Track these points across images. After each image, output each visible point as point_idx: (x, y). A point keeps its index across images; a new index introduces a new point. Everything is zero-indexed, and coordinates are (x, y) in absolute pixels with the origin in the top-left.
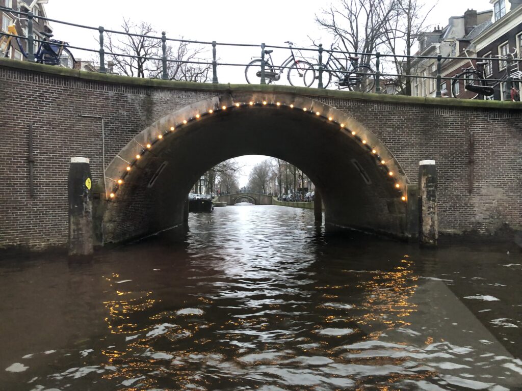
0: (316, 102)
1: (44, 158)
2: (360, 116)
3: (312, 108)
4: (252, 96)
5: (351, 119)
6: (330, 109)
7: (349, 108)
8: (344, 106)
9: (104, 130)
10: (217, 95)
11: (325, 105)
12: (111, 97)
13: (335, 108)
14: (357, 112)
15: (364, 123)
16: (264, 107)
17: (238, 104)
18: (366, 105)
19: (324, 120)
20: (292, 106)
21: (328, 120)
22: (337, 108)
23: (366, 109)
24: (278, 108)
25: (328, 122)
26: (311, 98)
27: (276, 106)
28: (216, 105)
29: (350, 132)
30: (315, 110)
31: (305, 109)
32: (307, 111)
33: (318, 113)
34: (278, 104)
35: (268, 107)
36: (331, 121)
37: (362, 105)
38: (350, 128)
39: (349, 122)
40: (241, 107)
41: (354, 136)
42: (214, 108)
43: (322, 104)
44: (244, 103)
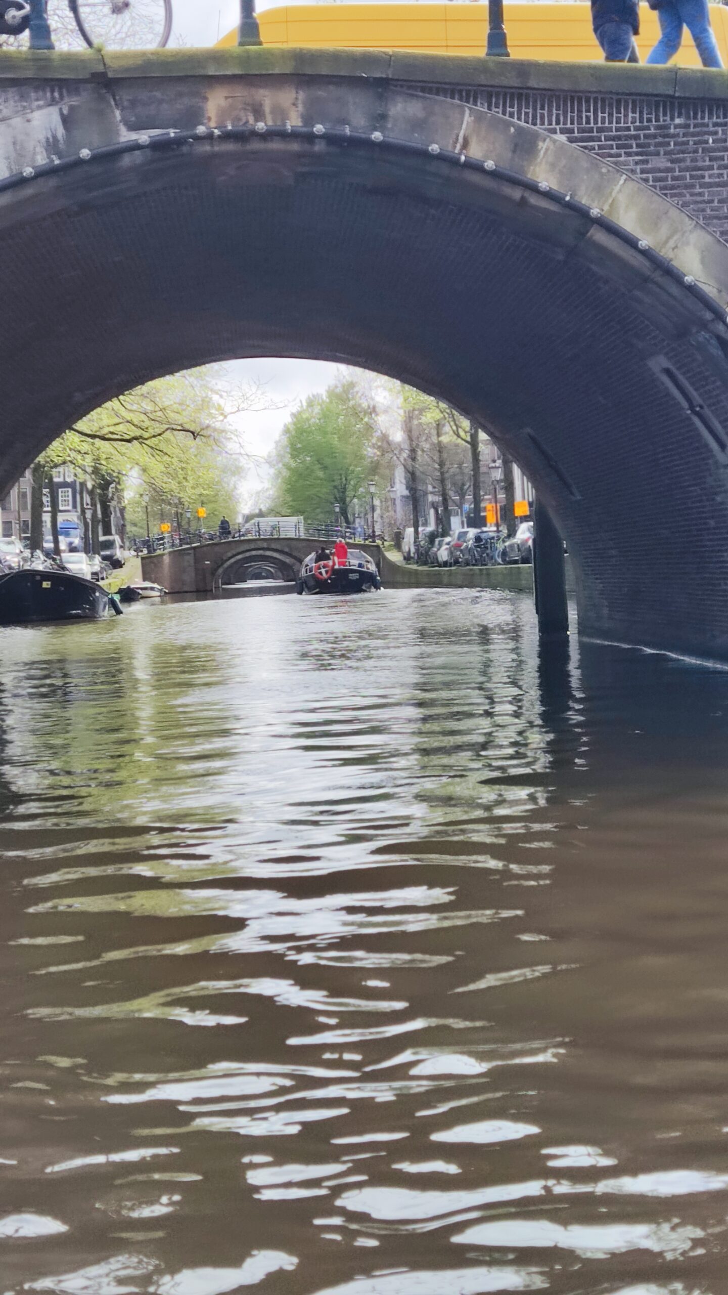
0: (479, 118)
2: (668, 170)
3: (465, 145)
4: (206, 99)
5: (631, 185)
6: (542, 146)
7: (622, 142)
8: (600, 130)
10: (53, 102)
11: (519, 129)
13: (562, 138)
14: (657, 154)
15: (688, 198)
16: (256, 145)
17: (144, 137)
18: (692, 122)
19: (517, 194)
20: (377, 136)
21: (533, 188)
22: (571, 140)
23: (691, 140)
24: (319, 147)
25: (533, 200)
26: (457, 101)
27: (310, 138)
28: (52, 145)
29: (630, 241)
30: (476, 152)
31: (434, 148)
32: (441, 158)
33: (490, 165)
34: (319, 128)
35: (276, 145)
36: (548, 195)
37: (678, 121)
38: (628, 221)
39: (622, 199)
40: (157, 146)
41: (646, 253)
42: (41, 160)
43: (508, 125)
44: (172, 133)
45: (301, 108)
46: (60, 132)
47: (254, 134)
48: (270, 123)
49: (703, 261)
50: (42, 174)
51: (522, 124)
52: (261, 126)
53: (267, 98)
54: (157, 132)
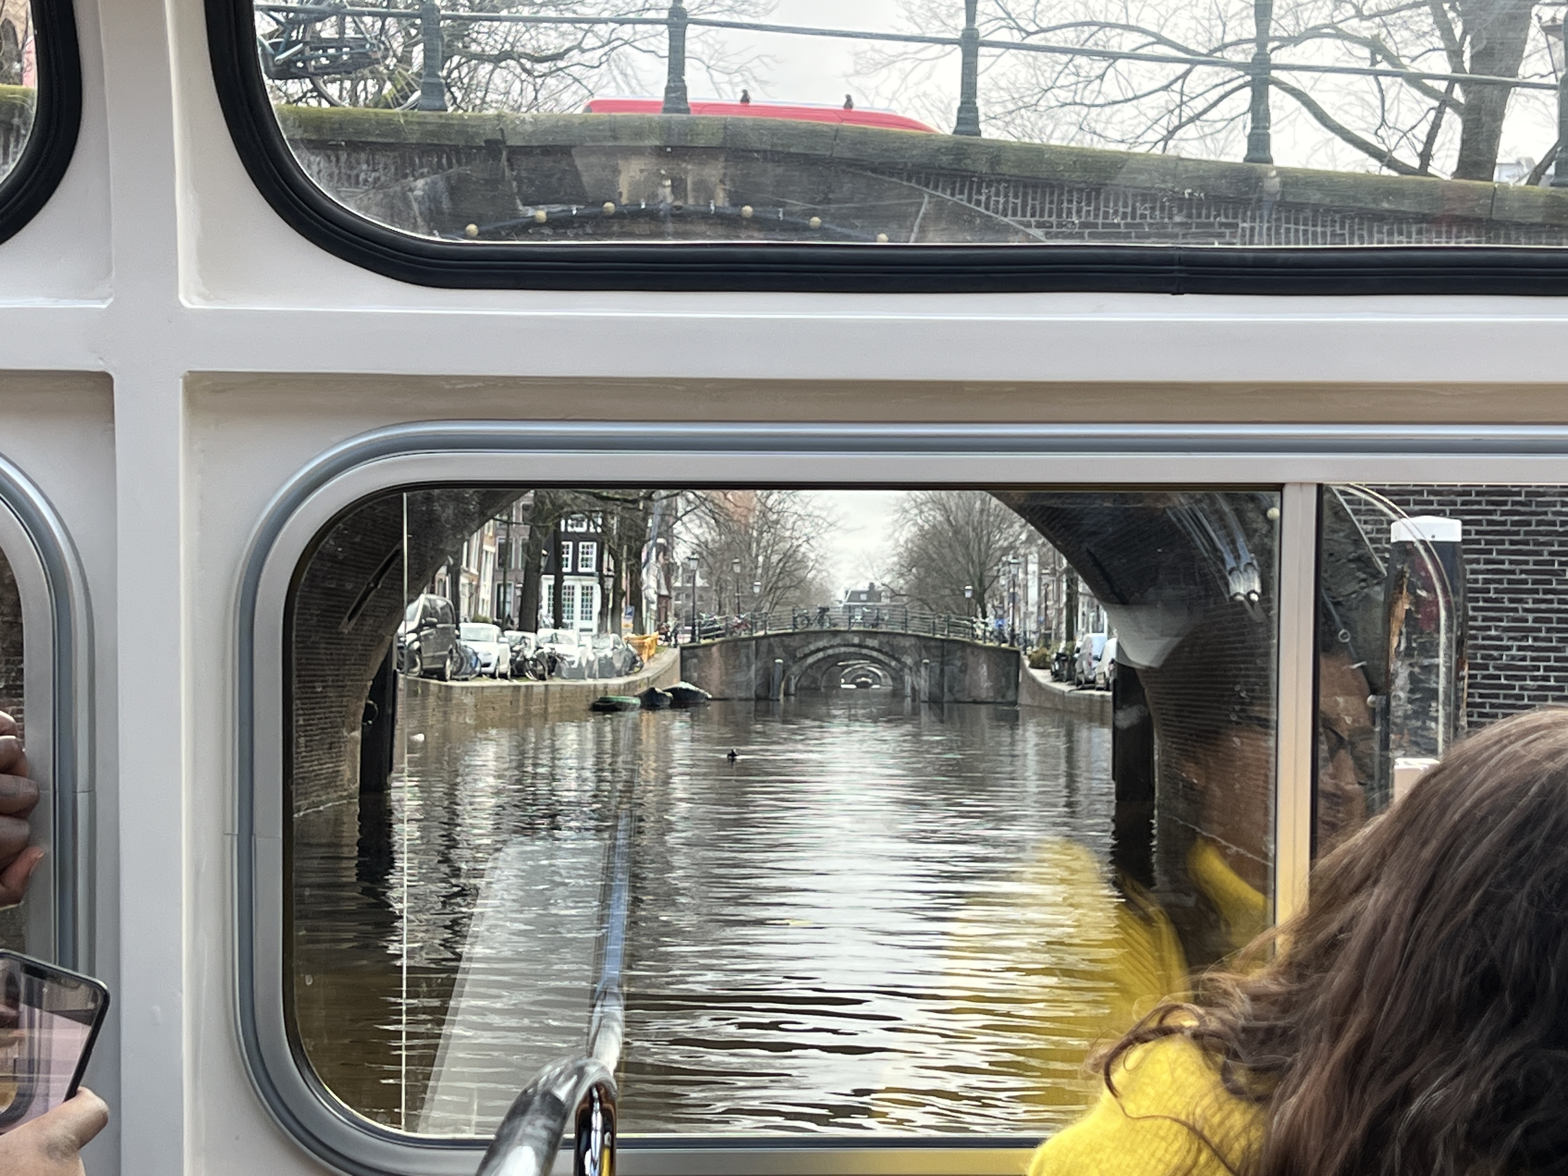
0: (940, 205)
4: (618, 170)
10: (439, 169)
17: (542, 213)
20: (816, 221)
26: (914, 185)
27: (737, 220)
28: (435, 218)
31: (882, 238)
34: (747, 210)
44: (574, 209)
45: (728, 186)
46: (446, 201)
47: (671, 214)
48: (692, 202)
51: (991, 213)
53: (691, 172)
54: (557, 208)
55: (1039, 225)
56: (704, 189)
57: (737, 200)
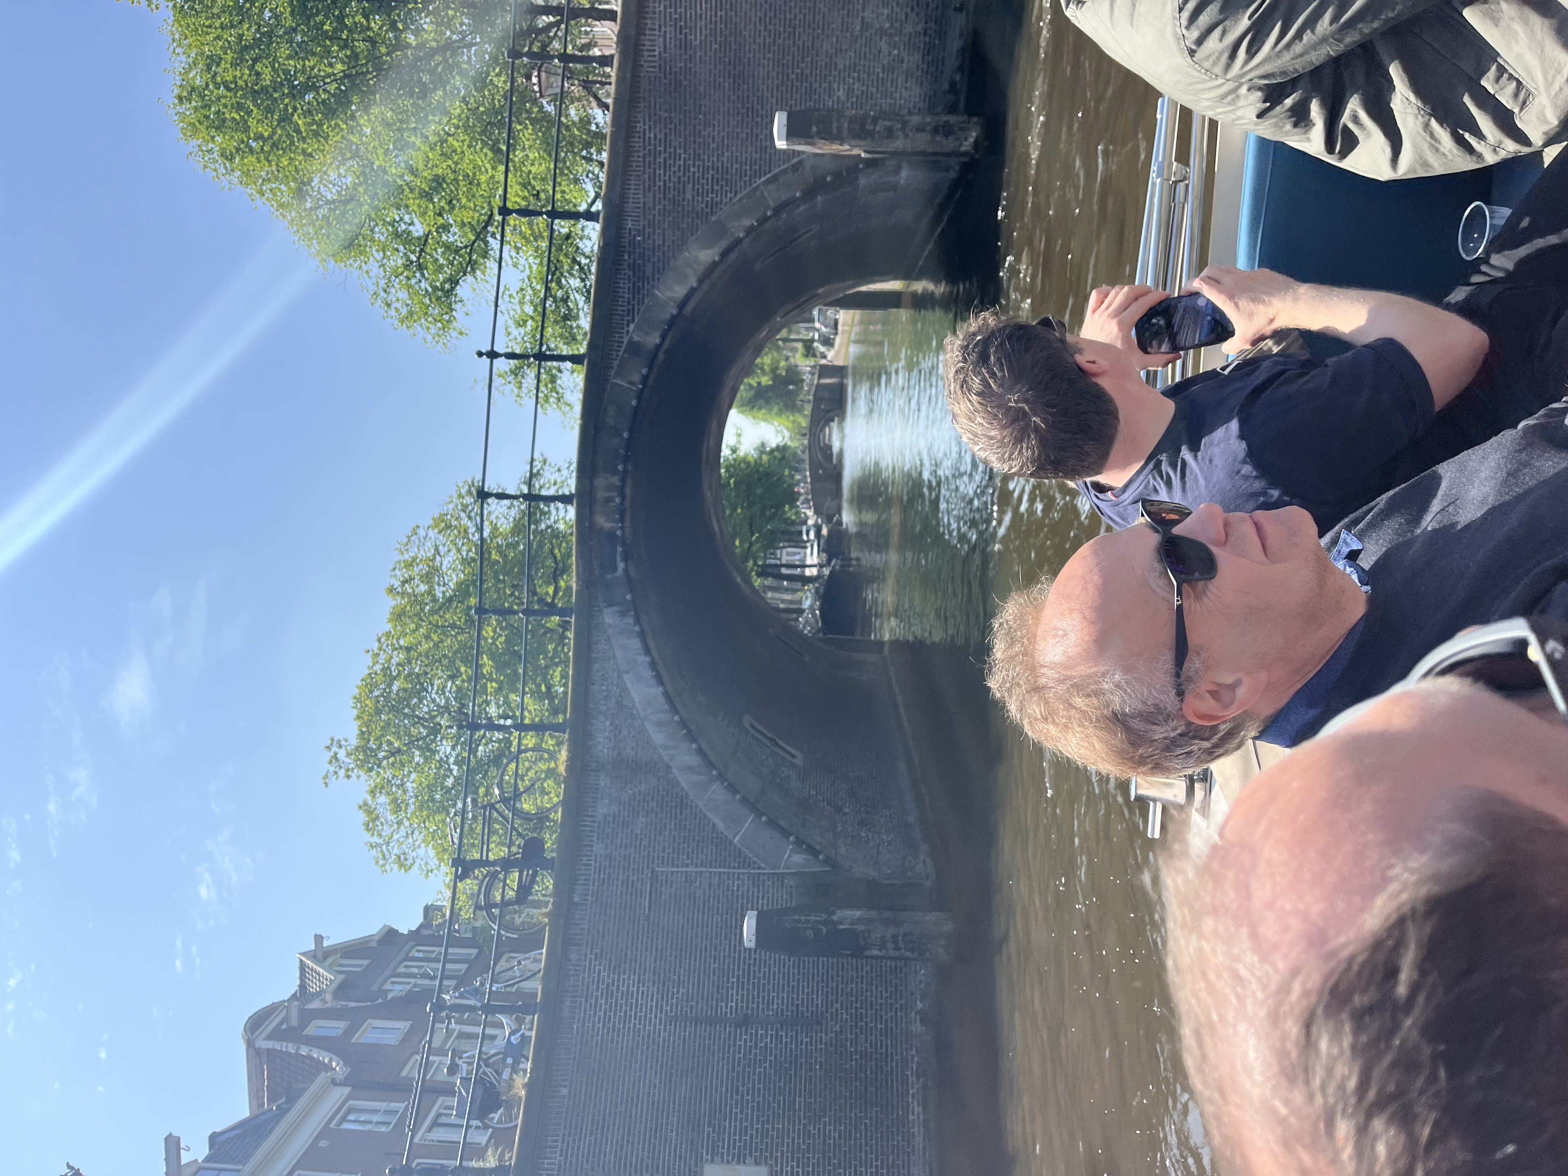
0: (617, 375)
1: (737, 994)
2: (654, 266)
3: (631, 383)
4: (601, 527)
5: (661, 288)
6: (636, 338)
7: (636, 291)
8: (629, 303)
9: (678, 866)
10: (600, 611)
11: (625, 351)
12: (606, 848)
13: (632, 326)
14: (644, 271)
15: (670, 254)
16: (627, 503)
17: (621, 566)
18: (628, 249)
19: (661, 356)
20: (626, 435)
21: (658, 347)
22: (633, 321)
23: (637, 250)
24: (630, 467)
25: (665, 347)
26: (608, 387)
27: (625, 471)
28: (623, 614)
29: (692, 291)
30: (636, 378)
31: (634, 403)
32: (639, 399)
33: (644, 371)
34: (620, 468)
35: (628, 491)
36: (663, 337)
37: (626, 257)
38: (680, 292)
39: (669, 294)
40: (625, 559)
41: (701, 281)
42: (631, 620)
43: (622, 357)
44: (620, 549)
45: (608, 476)
46: (616, 608)
47: (622, 504)
48: (616, 494)
49: (707, 248)
50: (638, 621)
51: (622, 349)
52: (617, 500)
53: (601, 494)
54: (618, 558)
55: (628, 326)
56: (610, 488)
57: (615, 472)
